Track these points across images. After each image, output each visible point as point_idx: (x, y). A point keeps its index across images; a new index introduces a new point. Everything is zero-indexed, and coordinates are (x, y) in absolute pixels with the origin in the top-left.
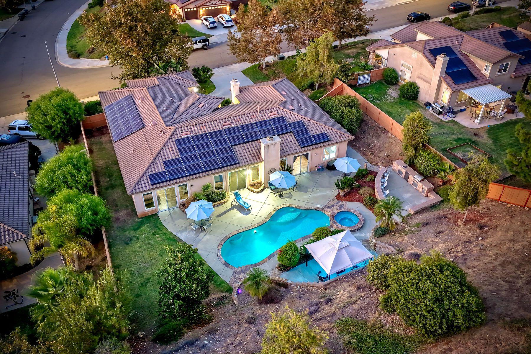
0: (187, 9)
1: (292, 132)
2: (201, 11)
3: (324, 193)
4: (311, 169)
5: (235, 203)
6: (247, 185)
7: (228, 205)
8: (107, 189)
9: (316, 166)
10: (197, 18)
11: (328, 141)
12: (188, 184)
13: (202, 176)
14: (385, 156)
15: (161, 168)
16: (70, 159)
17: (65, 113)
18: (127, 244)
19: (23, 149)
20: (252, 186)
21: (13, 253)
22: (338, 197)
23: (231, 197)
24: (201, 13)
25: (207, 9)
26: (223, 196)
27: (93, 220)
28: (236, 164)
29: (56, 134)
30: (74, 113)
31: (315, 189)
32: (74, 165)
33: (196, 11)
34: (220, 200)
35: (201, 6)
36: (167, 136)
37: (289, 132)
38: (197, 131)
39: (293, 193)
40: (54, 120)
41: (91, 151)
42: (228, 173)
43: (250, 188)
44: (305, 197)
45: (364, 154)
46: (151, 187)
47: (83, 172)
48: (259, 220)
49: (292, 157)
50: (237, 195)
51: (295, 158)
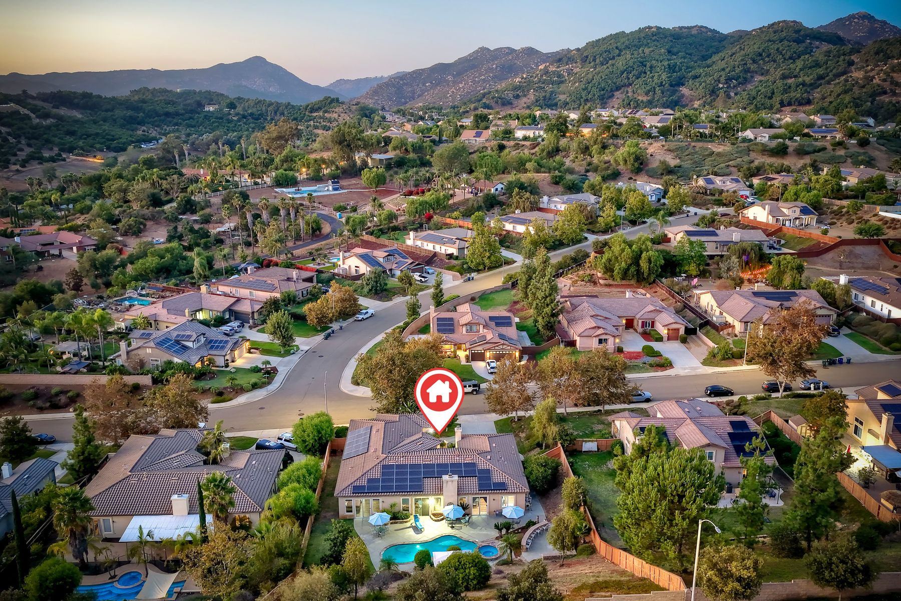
0: (475, 350)
1: (477, 476)
2: (488, 354)
4: (490, 513)
5: (414, 525)
6: (430, 513)
7: (408, 524)
8: (327, 496)
9: (495, 511)
10: (481, 360)
11: (504, 490)
12: (381, 499)
13: (391, 496)
15: (364, 482)
16: (307, 465)
17: (319, 432)
18: (324, 533)
19: (282, 453)
20: (434, 515)
21: (250, 522)
22: (498, 537)
23: (412, 520)
24: (487, 357)
26: (407, 517)
27: (305, 506)
28: (420, 492)
29: (308, 448)
30: (326, 434)
32: (308, 470)
33: (484, 353)
34: (403, 519)
35: (488, 349)
36: (378, 461)
37: (475, 476)
38: (402, 461)
39: (464, 527)
40: (309, 436)
41: (329, 466)
42: (414, 498)
43: (431, 516)
44: (471, 532)
45: (548, 512)
46: (352, 495)
47: (312, 476)
48: (425, 539)
49: (471, 497)
50: (416, 517)
51: (474, 499)
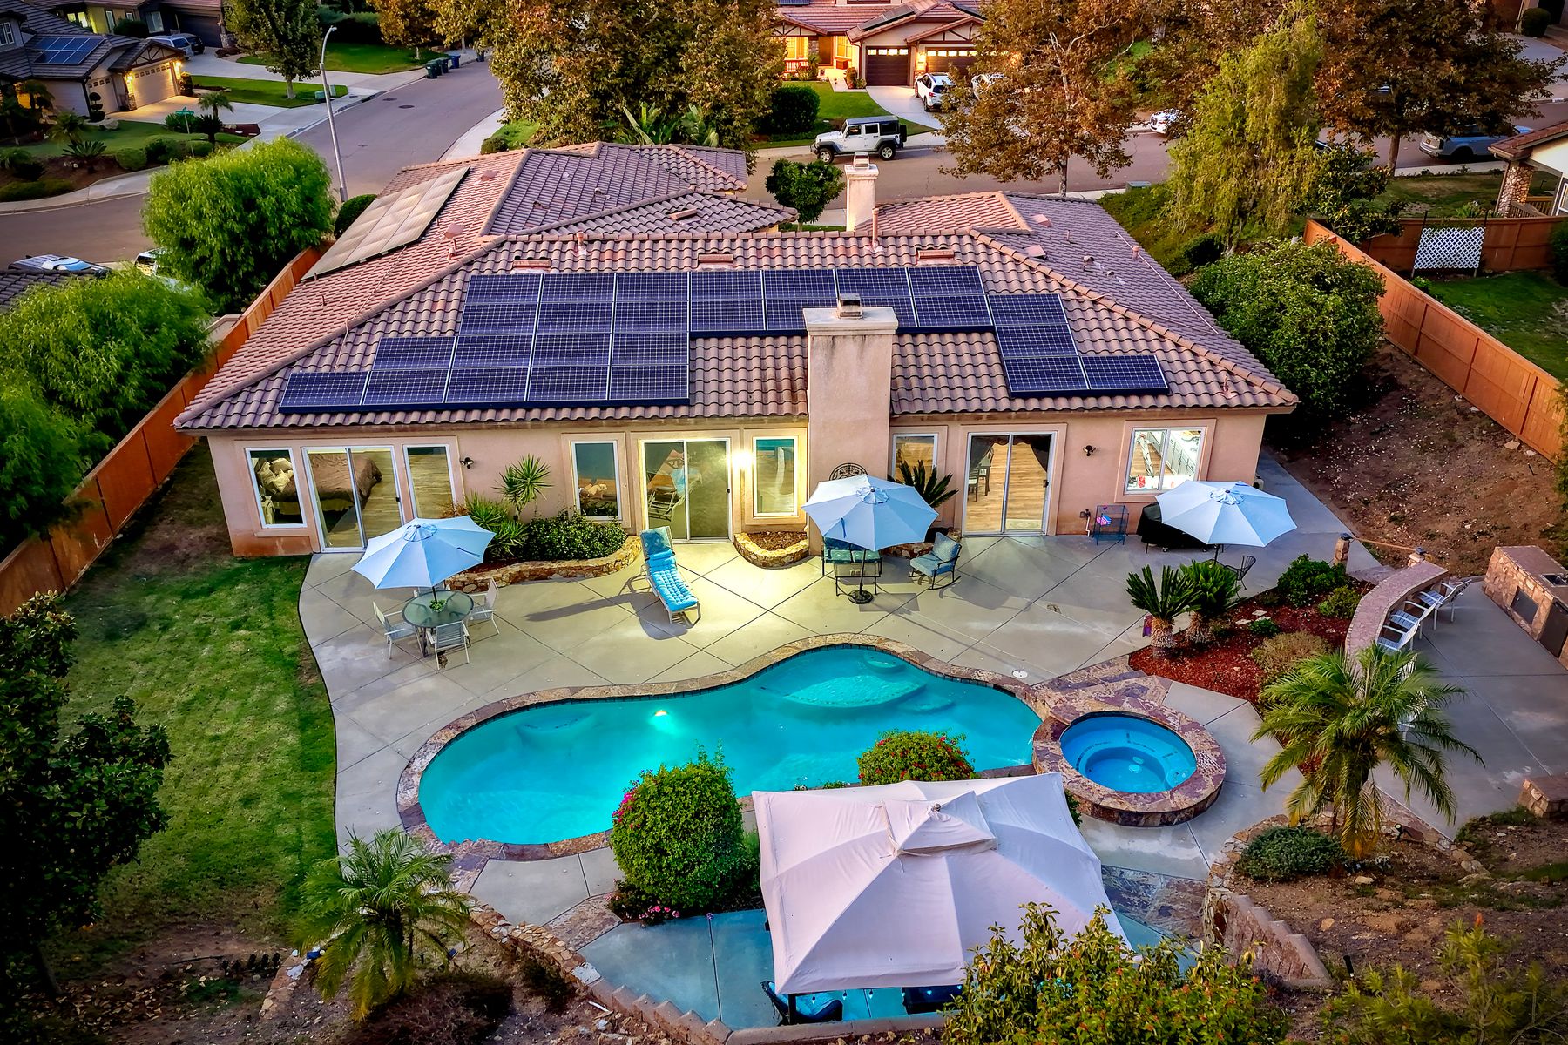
0: (878, 48)
1: (991, 329)
2: (921, 59)
3: (1078, 630)
4: (1059, 522)
5: (642, 585)
6: (734, 525)
7: (610, 585)
9: (1087, 514)
10: (904, 82)
11: (1155, 393)
12: (453, 446)
13: (509, 426)
14: (1461, 532)
15: (362, 358)
20: (757, 534)
22: (1138, 660)
23: (632, 560)
24: (921, 67)
25: (942, 53)
28: (676, 404)
31: (1042, 605)
33: (906, 59)
34: (580, 556)
35: (923, 41)
36: (462, 257)
37: (982, 330)
39: (927, 599)
42: (641, 442)
43: (741, 540)
44: (976, 625)
46: (278, 419)
48: (701, 670)
49: (960, 437)
50: (653, 545)
51: (981, 446)
